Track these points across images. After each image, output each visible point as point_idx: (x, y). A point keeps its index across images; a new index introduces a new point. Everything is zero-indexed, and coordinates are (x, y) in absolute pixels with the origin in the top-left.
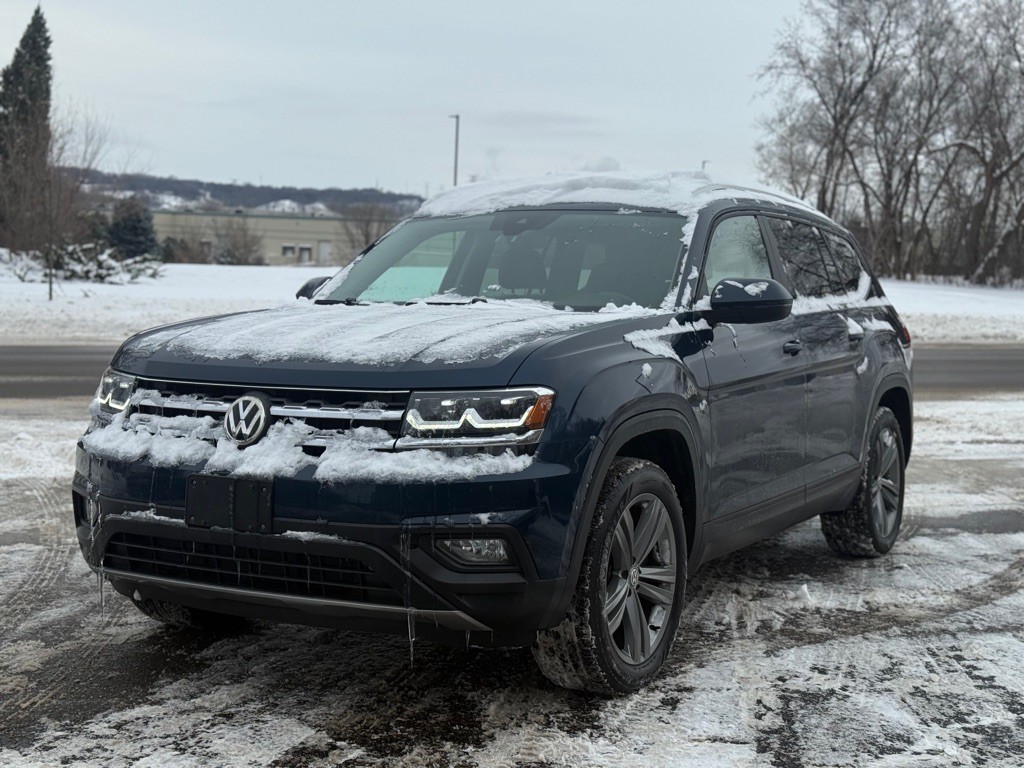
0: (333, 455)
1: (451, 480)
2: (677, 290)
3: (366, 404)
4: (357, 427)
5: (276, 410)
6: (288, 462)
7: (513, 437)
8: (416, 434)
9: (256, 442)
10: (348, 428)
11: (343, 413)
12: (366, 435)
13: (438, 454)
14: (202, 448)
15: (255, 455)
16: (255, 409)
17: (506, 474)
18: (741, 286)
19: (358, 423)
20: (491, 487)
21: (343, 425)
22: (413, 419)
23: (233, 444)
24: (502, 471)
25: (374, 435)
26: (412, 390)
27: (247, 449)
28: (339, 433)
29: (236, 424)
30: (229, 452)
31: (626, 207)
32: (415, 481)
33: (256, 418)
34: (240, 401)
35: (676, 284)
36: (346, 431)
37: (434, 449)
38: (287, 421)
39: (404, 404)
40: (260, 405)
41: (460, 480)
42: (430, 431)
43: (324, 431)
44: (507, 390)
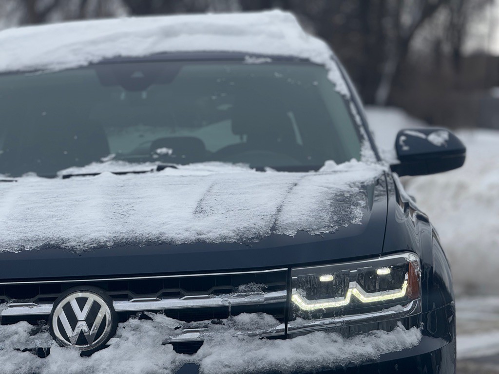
0: (216, 349)
1: (358, 362)
2: (367, 144)
3: (242, 287)
4: (238, 314)
5: (121, 306)
6: (160, 363)
7: (399, 308)
8: (306, 315)
9: (104, 346)
10: (226, 317)
11: (216, 301)
12: (252, 322)
13: (334, 336)
14: (25, 361)
15: (111, 360)
16: (96, 307)
17: (405, 350)
18: (422, 136)
19: (238, 310)
20: (396, 366)
21: (218, 314)
22: (298, 299)
23: (74, 352)
24: (400, 348)
25: (262, 322)
26: (290, 267)
27: (96, 355)
28: (213, 323)
29: (73, 326)
30: (72, 360)
31: (252, 55)
32: (323, 367)
33: (100, 316)
34: (72, 299)
35: (361, 138)
36: (224, 321)
37: (327, 330)
38: (143, 316)
39: (284, 283)
40: (101, 301)
41: (367, 361)
42: (320, 311)
43: (194, 323)
44: (380, 259)
